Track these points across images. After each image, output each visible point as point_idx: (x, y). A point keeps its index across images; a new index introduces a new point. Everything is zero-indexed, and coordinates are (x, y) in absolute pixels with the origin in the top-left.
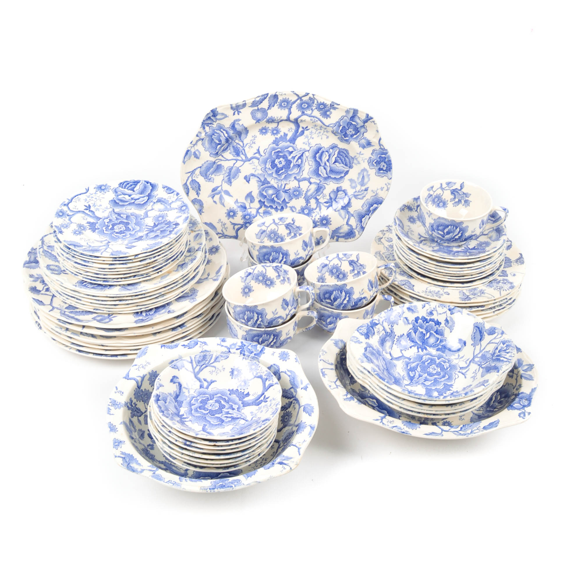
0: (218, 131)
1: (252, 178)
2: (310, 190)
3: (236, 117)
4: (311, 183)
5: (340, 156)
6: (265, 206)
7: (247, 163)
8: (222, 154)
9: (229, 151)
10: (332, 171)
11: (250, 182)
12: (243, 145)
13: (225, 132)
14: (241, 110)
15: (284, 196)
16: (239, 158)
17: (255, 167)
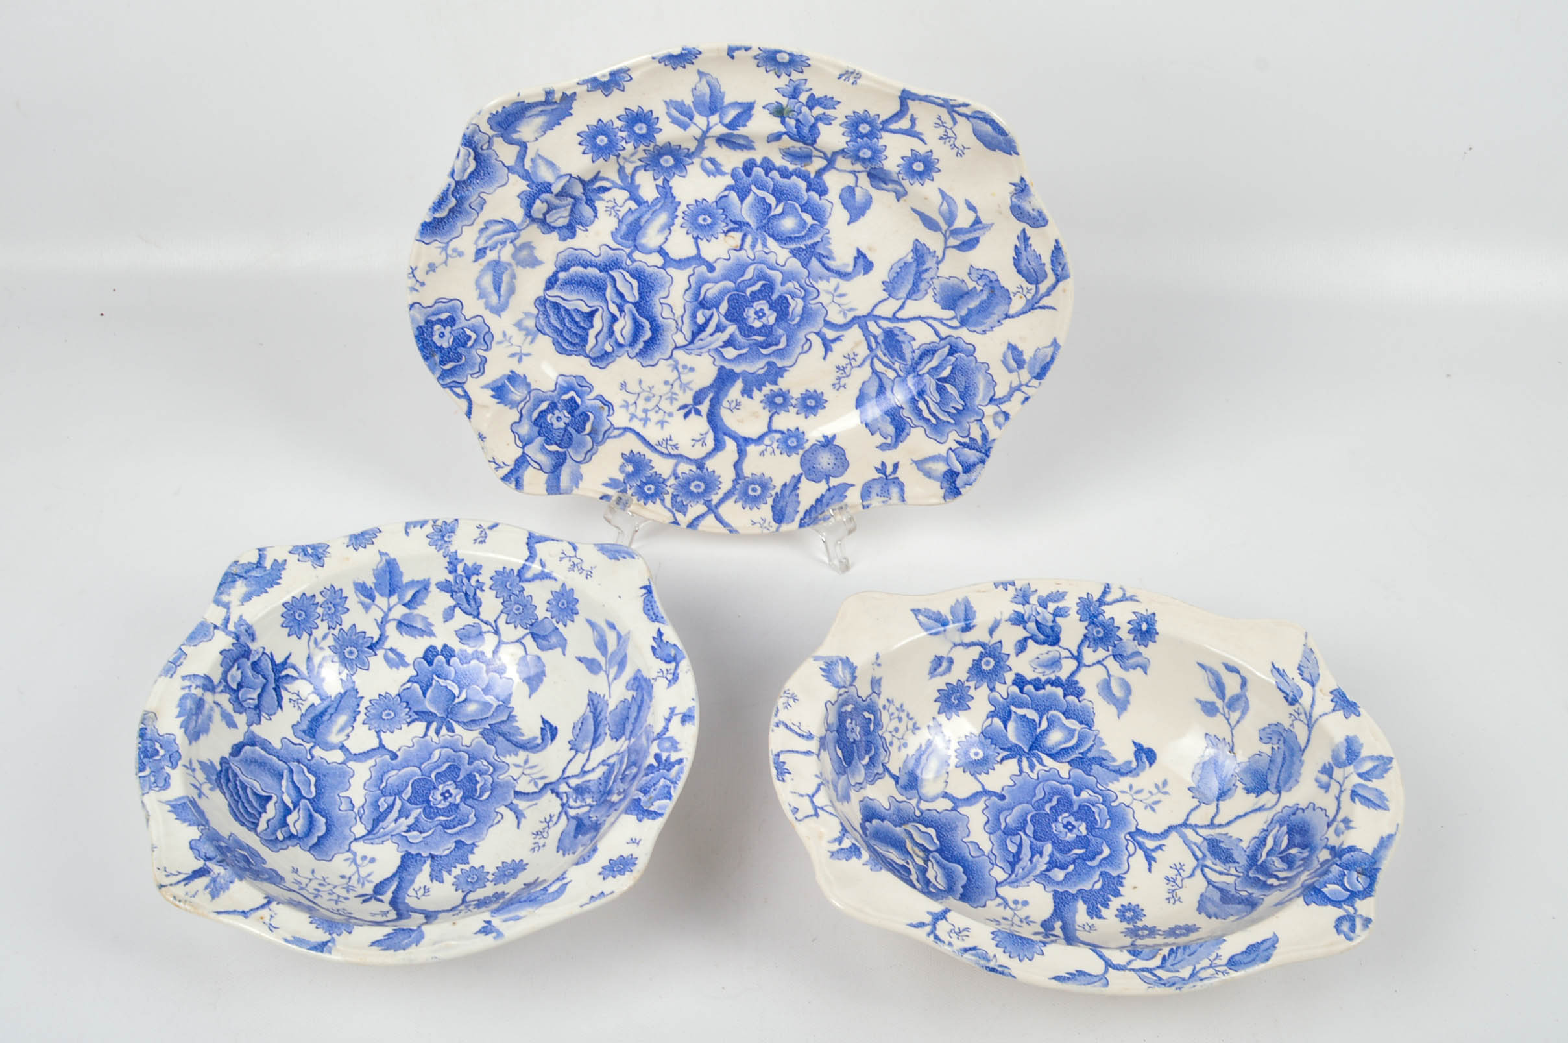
0: (944, 417)
1: (847, 265)
2: (662, 229)
3: (890, 457)
4: (661, 251)
5: (579, 331)
6: (804, 177)
7: (863, 310)
8: (937, 340)
9: (915, 345)
10: (598, 288)
11: (855, 254)
12: (872, 364)
13: (926, 414)
14: (877, 476)
15: (745, 211)
16: (885, 324)
17: (837, 300)
